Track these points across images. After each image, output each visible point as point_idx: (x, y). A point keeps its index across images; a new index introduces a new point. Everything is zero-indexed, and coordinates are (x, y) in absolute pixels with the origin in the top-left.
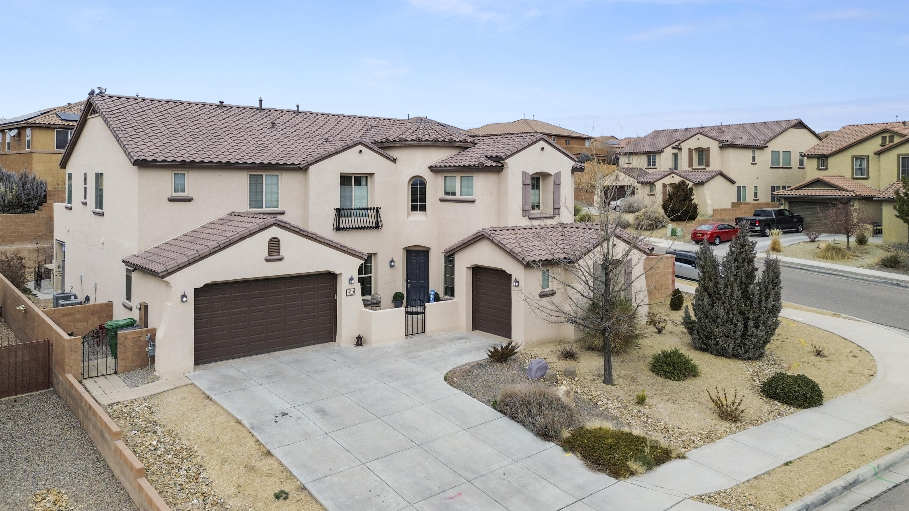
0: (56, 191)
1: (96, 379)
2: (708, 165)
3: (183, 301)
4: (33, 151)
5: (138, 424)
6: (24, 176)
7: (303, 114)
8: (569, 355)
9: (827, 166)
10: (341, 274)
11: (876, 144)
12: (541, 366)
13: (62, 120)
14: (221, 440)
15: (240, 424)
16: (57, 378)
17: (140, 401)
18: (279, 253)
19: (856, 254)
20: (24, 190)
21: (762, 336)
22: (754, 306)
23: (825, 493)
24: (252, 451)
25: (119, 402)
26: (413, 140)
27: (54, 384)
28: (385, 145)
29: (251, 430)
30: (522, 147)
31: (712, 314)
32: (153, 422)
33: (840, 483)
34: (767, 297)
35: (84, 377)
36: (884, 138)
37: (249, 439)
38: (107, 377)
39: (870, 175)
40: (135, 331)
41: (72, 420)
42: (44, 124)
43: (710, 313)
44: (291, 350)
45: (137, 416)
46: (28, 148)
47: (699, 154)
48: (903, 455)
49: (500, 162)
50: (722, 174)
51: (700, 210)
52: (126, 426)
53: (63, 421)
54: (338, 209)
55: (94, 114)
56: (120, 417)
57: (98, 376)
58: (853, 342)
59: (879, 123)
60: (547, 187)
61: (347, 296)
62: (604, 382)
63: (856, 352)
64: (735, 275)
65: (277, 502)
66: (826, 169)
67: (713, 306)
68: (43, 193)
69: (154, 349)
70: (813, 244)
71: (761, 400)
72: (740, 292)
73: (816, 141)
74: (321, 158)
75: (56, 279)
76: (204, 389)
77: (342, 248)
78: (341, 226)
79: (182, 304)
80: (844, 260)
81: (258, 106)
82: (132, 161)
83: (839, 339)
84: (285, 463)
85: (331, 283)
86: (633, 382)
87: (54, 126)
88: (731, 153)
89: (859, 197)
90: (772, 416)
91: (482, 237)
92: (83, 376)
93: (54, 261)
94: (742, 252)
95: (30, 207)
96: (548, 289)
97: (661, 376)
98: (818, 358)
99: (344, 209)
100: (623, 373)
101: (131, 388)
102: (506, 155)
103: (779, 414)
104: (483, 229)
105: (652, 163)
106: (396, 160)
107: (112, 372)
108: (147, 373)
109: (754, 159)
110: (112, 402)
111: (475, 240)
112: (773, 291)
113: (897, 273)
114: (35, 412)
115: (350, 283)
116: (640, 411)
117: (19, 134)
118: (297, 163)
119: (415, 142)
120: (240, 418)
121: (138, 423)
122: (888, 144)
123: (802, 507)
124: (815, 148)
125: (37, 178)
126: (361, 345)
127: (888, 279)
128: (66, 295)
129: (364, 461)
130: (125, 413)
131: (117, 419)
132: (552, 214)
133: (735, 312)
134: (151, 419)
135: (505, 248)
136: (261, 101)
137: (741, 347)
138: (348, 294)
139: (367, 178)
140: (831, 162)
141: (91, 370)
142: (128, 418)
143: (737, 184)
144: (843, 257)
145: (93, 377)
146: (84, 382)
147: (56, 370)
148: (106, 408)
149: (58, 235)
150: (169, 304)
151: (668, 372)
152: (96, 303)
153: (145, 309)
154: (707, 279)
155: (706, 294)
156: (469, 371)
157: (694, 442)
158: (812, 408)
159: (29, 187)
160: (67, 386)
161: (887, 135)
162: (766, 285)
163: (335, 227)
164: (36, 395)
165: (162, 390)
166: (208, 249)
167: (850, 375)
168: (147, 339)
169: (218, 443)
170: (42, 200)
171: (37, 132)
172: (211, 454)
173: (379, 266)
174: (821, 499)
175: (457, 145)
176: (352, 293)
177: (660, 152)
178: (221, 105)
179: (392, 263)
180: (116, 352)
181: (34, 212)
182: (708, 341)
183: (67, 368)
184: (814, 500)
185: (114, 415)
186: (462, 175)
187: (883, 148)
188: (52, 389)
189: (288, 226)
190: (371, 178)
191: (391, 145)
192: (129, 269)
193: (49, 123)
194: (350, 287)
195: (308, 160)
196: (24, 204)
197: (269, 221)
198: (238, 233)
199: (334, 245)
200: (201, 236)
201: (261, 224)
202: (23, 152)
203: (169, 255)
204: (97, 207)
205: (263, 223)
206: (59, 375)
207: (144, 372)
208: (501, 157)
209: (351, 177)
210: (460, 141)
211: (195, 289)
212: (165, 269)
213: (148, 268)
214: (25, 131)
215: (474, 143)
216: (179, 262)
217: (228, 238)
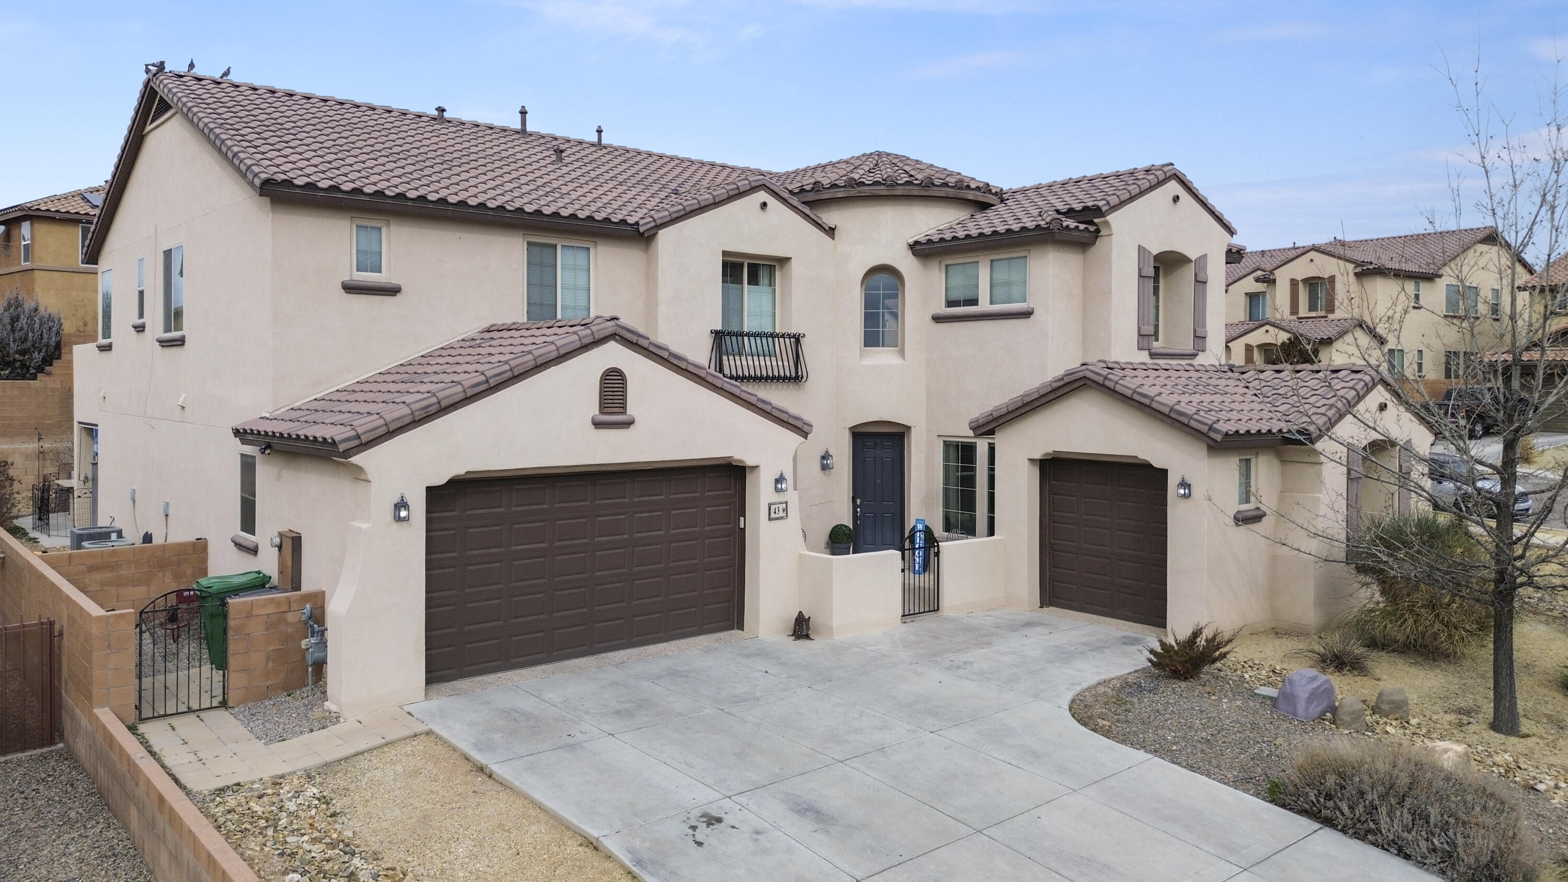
0: (80, 336)
1: (174, 721)
2: (1331, 309)
3: (398, 519)
4: (37, 265)
5: (301, 852)
6: (15, 305)
7: (609, 149)
8: (1340, 662)
10: (756, 467)
12: (1318, 688)
13: (93, 206)
15: (596, 848)
16: (73, 717)
17: (296, 781)
18: (623, 407)
20: (13, 331)
25: (238, 784)
26: (876, 183)
27: (66, 733)
28: (811, 197)
29: (636, 869)
30: (1138, 190)
32: (341, 846)
35: (143, 717)
38: (202, 714)
40: (273, 599)
41: (111, 833)
42: (57, 212)
44: (646, 647)
45: (295, 827)
46: (25, 261)
47: (1311, 291)
49: (1091, 223)
50: (1361, 325)
52: (267, 858)
53: (87, 837)
54: (717, 332)
55: (160, 118)
56: (246, 829)
57: (178, 714)
61: (770, 519)
62: (1495, 729)
68: (54, 339)
69: (323, 644)
74: (683, 213)
75: (79, 505)
76: (465, 746)
77: (760, 405)
78: (726, 372)
79: (395, 526)
81: (517, 125)
82: (257, 182)
85: (730, 489)
87: (77, 217)
88: (1381, 286)
91: (1080, 382)
92: (140, 713)
93: (75, 474)
95: (28, 368)
96: (1249, 506)
99: (731, 333)
101: (266, 744)
102: (1107, 204)
104: (1082, 364)
106: (833, 229)
107: (215, 704)
108: (306, 706)
109: (1417, 298)
110: (221, 785)
111: (1060, 393)
114: (12, 809)
115: (777, 490)
117: (7, 235)
118: (632, 220)
119: (882, 187)
120: (591, 830)
121: (299, 847)
125: (42, 309)
126: (807, 637)
128: (99, 530)
130: (260, 818)
131: (239, 835)
132: (1191, 348)
134: (335, 836)
136: (523, 116)
138: (773, 515)
139: (771, 269)
141: (159, 697)
142: (270, 832)
143: (1388, 346)
145: (165, 715)
146: (143, 728)
147: (69, 698)
148: (204, 801)
149: (82, 412)
150: (364, 526)
152: (169, 541)
153: (292, 545)
159: (25, 325)
160: (99, 738)
164: (20, 763)
165: (352, 751)
166: (459, 388)
168: (304, 618)
170: (53, 354)
171: (43, 229)
175: (971, 196)
176: (782, 514)
178: (440, 116)
179: (827, 460)
180: (225, 651)
181: (34, 378)
183: (96, 691)
185: (229, 823)
186: (992, 260)
188: (61, 745)
189: (644, 343)
190: (781, 268)
191: (828, 197)
192: (249, 450)
193: (68, 212)
194: (776, 498)
195: (656, 216)
196: (15, 360)
197: (602, 326)
198: (530, 352)
199: (744, 396)
200: (429, 369)
201: (582, 334)
202: (17, 269)
203: (354, 407)
204: (167, 329)
205: (588, 332)
206: (78, 711)
207: (294, 704)
208: (1098, 208)
209: (742, 265)
210: (978, 189)
211: (427, 488)
212: (353, 433)
213: (306, 437)
214: (20, 227)
215: (1001, 196)
216: (389, 418)
217: (506, 362)
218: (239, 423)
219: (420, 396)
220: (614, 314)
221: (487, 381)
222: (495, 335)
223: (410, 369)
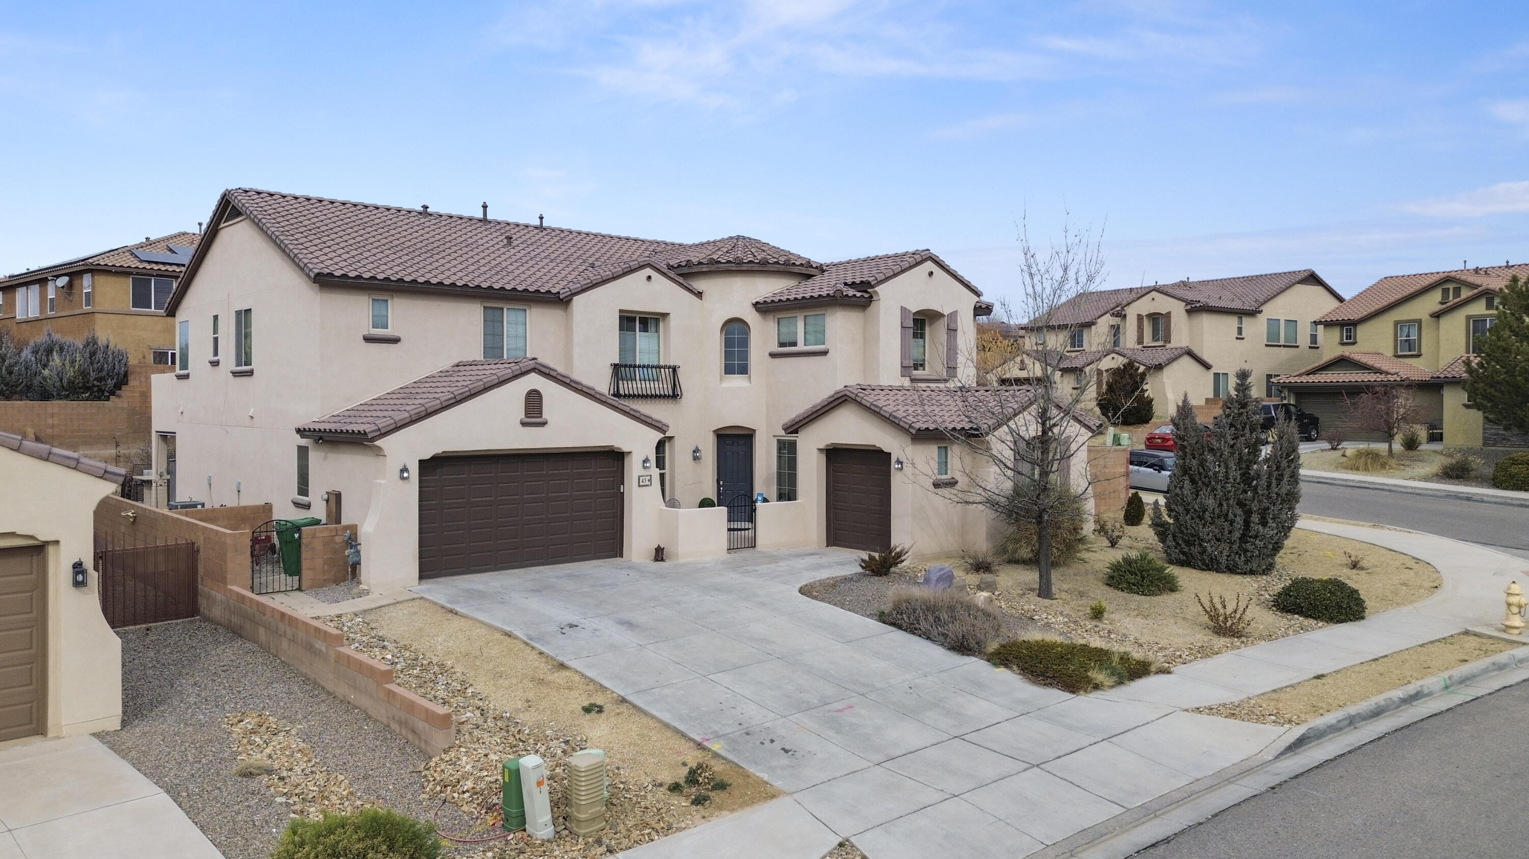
0: (142, 367)
1: (271, 595)
2: (1167, 339)
3: (403, 478)
4: (97, 309)
6: (92, 343)
7: (549, 231)
8: (981, 567)
9: (1355, 338)
10: (630, 453)
11: (1433, 301)
12: (944, 574)
13: (142, 261)
14: (486, 655)
15: (510, 636)
17: (349, 616)
18: (540, 413)
19: (1403, 463)
20: (92, 363)
21: (1271, 537)
22: (1260, 492)
23: (1376, 703)
24: (537, 664)
25: (318, 617)
26: (728, 262)
28: (686, 270)
29: (528, 641)
30: (900, 269)
31: (1196, 507)
32: (377, 638)
33: (1398, 694)
34: (1279, 479)
36: (1446, 292)
37: (528, 651)
38: (288, 593)
39: (1423, 350)
40: (324, 530)
42: (113, 266)
43: (1193, 506)
45: (352, 631)
46: (86, 306)
47: (1153, 324)
48: (1485, 667)
49: (866, 292)
50: (1190, 354)
51: (1157, 408)
53: (233, 647)
54: (615, 365)
55: (232, 219)
57: (273, 592)
58: (1405, 554)
59: (1437, 271)
60: (936, 334)
61: (639, 486)
62: (1039, 596)
63: (1411, 563)
64: (1232, 447)
65: (588, 716)
66: (1354, 343)
67: (1197, 495)
68: (123, 370)
70: (1335, 452)
71: (1274, 615)
72: (1239, 472)
73: (1335, 303)
74: (591, 285)
76: (442, 603)
77: (632, 412)
78: (622, 392)
79: (401, 482)
80: (1384, 471)
81: (480, 215)
82: (312, 275)
83: (1384, 551)
84: (589, 674)
85: (614, 467)
86: (1081, 596)
87: (129, 270)
88: (1207, 321)
89: (1406, 383)
90: (1291, 630)
91: (844, 399)
93: (153, 470)
94: (1242, 414)
95: (103, 392)
96: (944, 477)
97: (1122, 591)
98: (1354, 571)
99: (626, 366)
100: (1065, 586)
101: (329, 603)
102: (876, 279)
103: (1302, 629)
104: (845, 387)
105: (1076, 340)
106: (701, 293)
107: (293, 590)
108: (349, 587)
109: (1240, 330)
111: (832, 405)
112: (1287, 470)
113: (1467, 485)
115: (645, 468)
116: (1096, 626)
117: (70, 285)
118: (554, 291)
119: (733, 265)
120: (508, 629)
122: (1452, 300)
123: (1344, 717)
124: (1337, 311)
125: (111, 346)
126: (662, 560)
127: (1453, 492)
129: (705, 674)
132: (945, 375)
133: (1231, 502)
134: (374, 635)
135: (882, 412)
136: (485, 207)
137: (1240, 555)
138: (641, 484)
139: (657, 321)
140: (1362, 332)
143: (1213, 370)
144: (1383, 466)
145: (266, 594)
147: (205, 587)
149: (161, 424)
150: (384, 482)
151: (1134, 585)
152: (241, 506)
153: (335, 500)
154: (1189, 456)
155: (1186, 478)
156: (834, 586)
157: (1180, 656)
158: (1349, 623)
159: (101, 359)
160: (230, 600)
161: (1451, 286)
162: (1278, 462)
163: (612, 392)
164: (177, 624)
165: (378, 606)
166: (438, 401)
167: (1404, 588)
168: (346, 539)
169: (483, 658)
170: (121, 381)
171: (101, 280)
172: (476, 670)
173: (677, 456)
174: (1371, 711)
175: (796, 269)
176: (647, 483)
177: (1089, 325)
178: (425, 212)
179: (696, 455)
181: (108, 399)
182: (1190, 549)
183: (228, 577)
184: (1360, 711)
186: (806, 314)
187: (1445, 306)
188: (200, 616)
189: (554, 374)
190: (664, 320)
191: (696, 271)
192: (304, 442)
193: (121, 266)
194: (643, 472)
195: (571, 288)
196: (94, 386)
197: (526, 364)
198: (481, 380)
199: (620, 406)
200: (419, 391)
201: (514, 368)
202: (80, 312)
203: (374, 414)
204: (238, 364)
205: (518, 367)
206: (213, 593)
207: (342, 588)
208: (869, 282)
209: (635, 318)
210: (802, 265)
211: (420, 461)
212: (376, 428)
213: (347, 431)
214: (82, 278)
215: (821, 269)
216: (397, 419)
217: (467, 386)
218: (300, 425)
219: (414, 407)
220: (534, 356)
221: (455, 397)
222: (462, 368)
223: (407, 391)
